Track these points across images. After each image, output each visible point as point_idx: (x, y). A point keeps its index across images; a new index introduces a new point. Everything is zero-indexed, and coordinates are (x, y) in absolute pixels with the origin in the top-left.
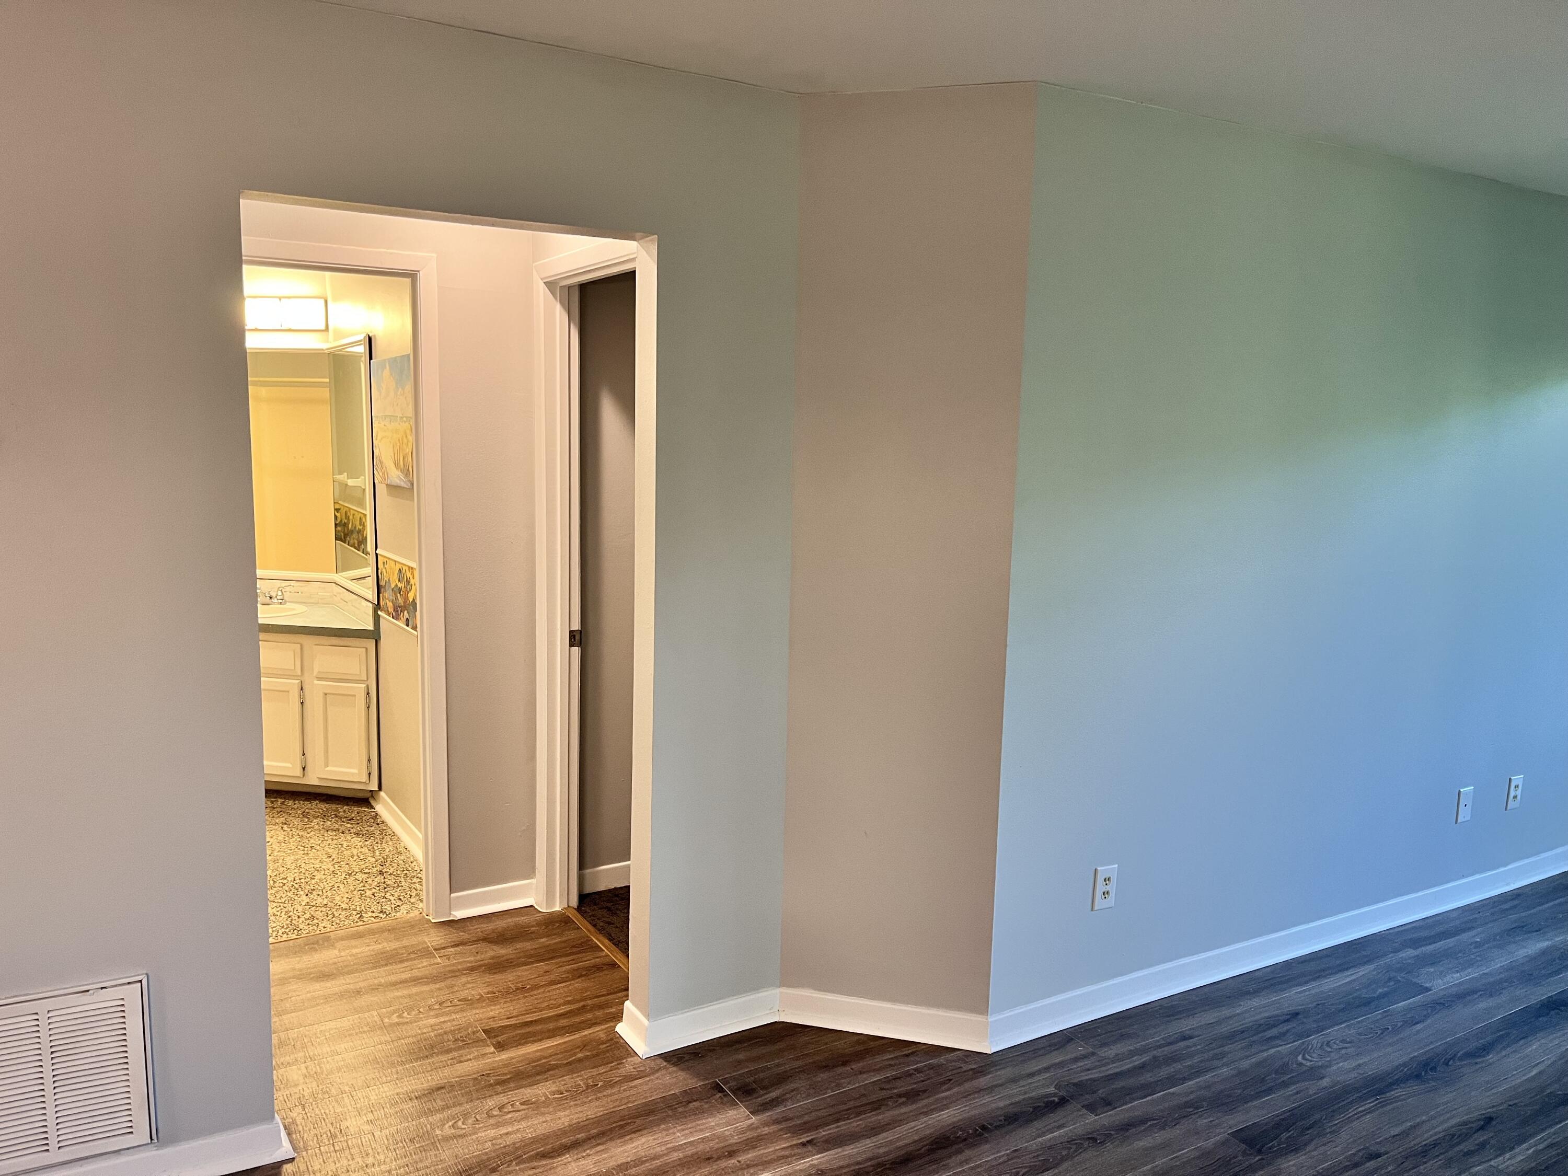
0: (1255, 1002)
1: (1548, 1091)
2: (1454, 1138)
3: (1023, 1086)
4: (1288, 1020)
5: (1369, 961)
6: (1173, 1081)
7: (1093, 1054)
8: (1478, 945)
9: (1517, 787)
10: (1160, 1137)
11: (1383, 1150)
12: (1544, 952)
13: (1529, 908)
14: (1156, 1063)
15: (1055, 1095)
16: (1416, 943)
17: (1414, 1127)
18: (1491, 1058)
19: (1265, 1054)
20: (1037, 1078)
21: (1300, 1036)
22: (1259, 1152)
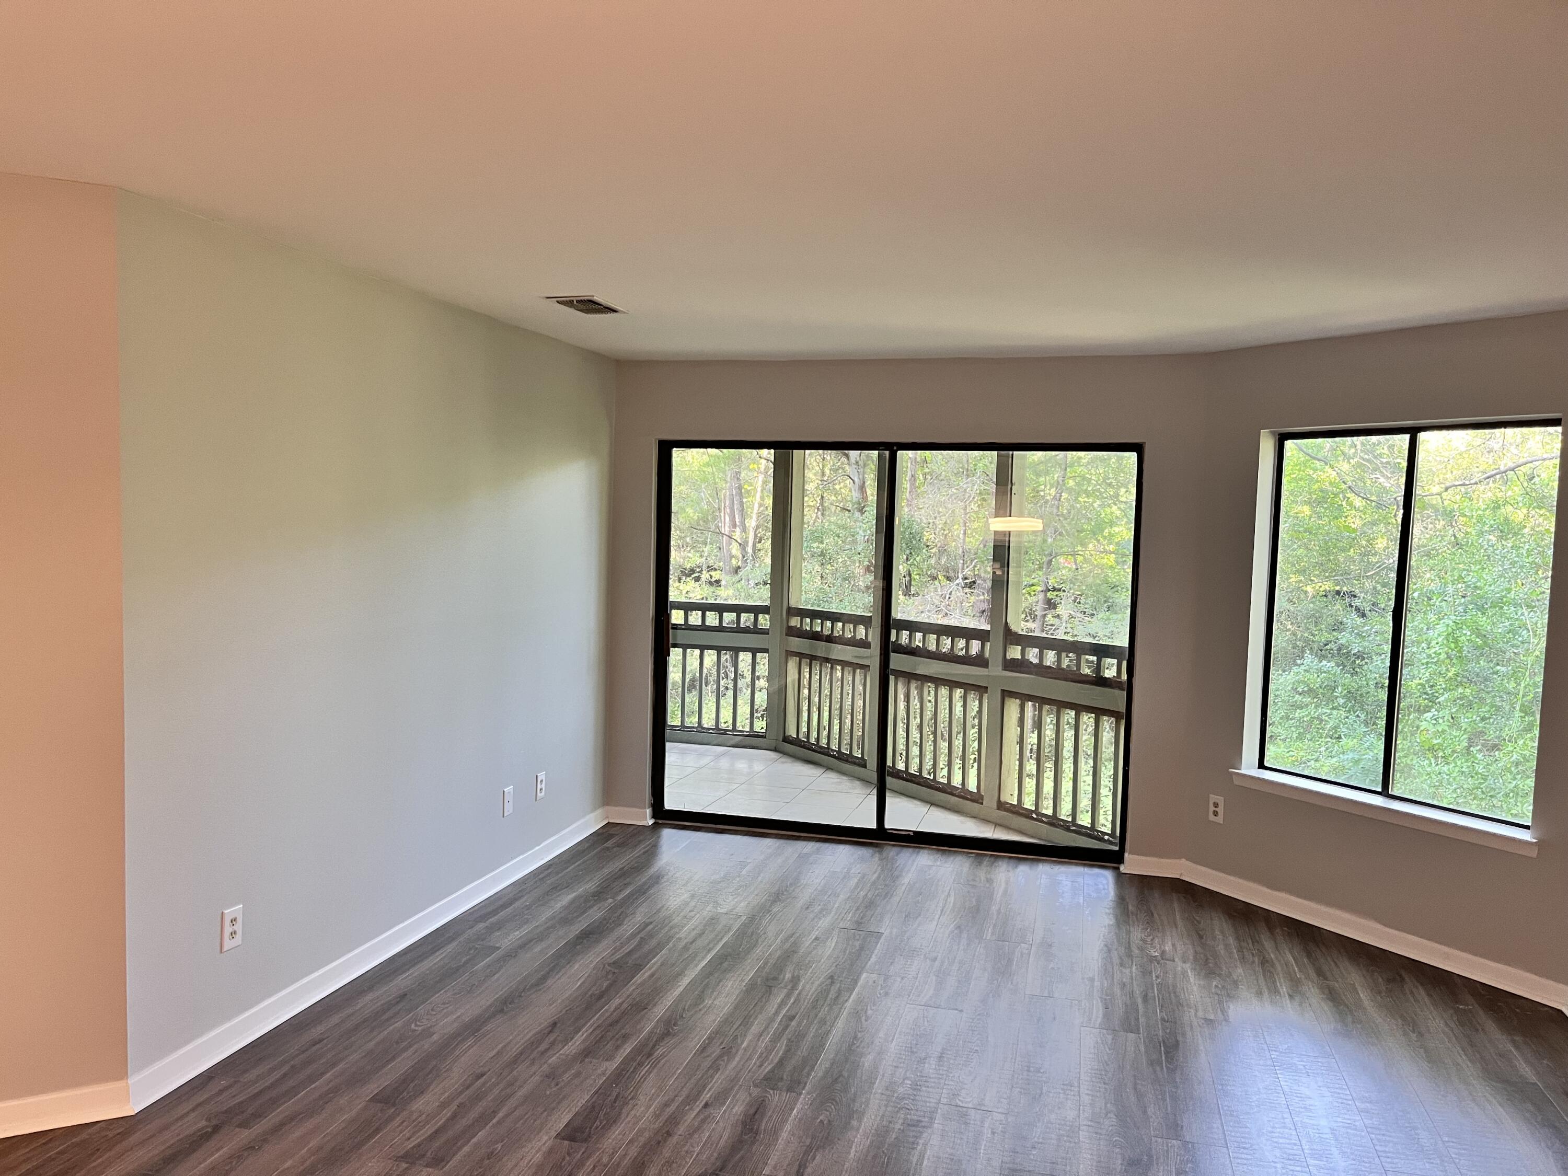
0: (369, 997)
1: (590, 993)
2: (533, 1044)
3: (175, 1130)
4: (398, 1002)
5: (452, 939)
6: (311, 1079)
7: (236, 1082)
8: (528, 907)
9: (542, 781)
10: (310, 1124)
11: (486, 1069)
12: (573, 902)
13: (557, 873)
14: (294, 1070)
15: (207, 1127)
16: (483, 918)
17: (505, 1046)
18: (549, 982)
19: (386, 1032)
20: (186, 1120)
21: (410, 1011)
22: (394, 1105)
